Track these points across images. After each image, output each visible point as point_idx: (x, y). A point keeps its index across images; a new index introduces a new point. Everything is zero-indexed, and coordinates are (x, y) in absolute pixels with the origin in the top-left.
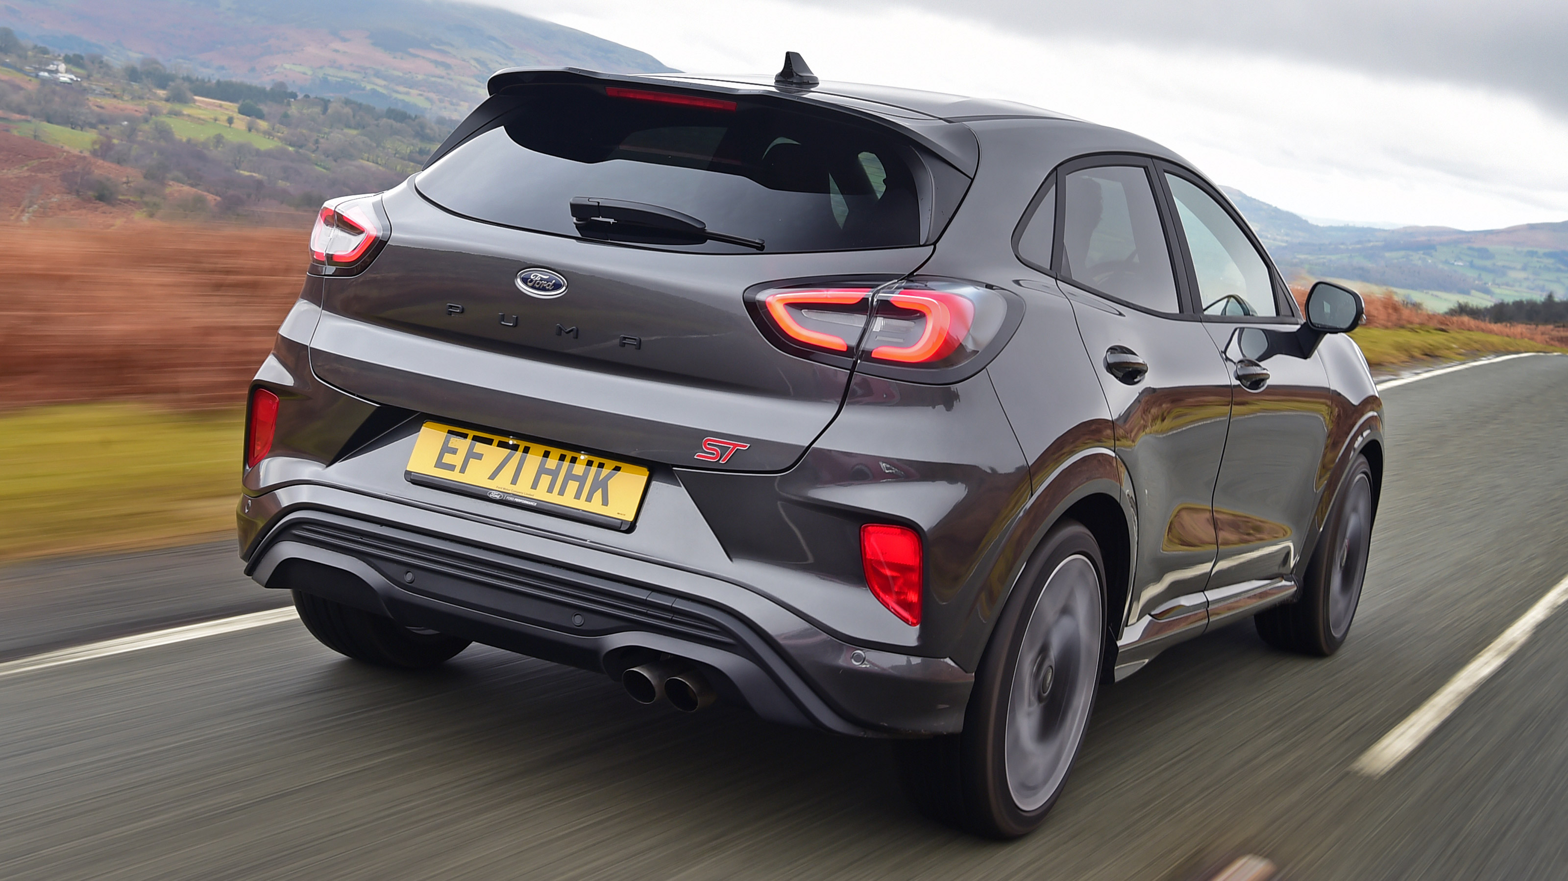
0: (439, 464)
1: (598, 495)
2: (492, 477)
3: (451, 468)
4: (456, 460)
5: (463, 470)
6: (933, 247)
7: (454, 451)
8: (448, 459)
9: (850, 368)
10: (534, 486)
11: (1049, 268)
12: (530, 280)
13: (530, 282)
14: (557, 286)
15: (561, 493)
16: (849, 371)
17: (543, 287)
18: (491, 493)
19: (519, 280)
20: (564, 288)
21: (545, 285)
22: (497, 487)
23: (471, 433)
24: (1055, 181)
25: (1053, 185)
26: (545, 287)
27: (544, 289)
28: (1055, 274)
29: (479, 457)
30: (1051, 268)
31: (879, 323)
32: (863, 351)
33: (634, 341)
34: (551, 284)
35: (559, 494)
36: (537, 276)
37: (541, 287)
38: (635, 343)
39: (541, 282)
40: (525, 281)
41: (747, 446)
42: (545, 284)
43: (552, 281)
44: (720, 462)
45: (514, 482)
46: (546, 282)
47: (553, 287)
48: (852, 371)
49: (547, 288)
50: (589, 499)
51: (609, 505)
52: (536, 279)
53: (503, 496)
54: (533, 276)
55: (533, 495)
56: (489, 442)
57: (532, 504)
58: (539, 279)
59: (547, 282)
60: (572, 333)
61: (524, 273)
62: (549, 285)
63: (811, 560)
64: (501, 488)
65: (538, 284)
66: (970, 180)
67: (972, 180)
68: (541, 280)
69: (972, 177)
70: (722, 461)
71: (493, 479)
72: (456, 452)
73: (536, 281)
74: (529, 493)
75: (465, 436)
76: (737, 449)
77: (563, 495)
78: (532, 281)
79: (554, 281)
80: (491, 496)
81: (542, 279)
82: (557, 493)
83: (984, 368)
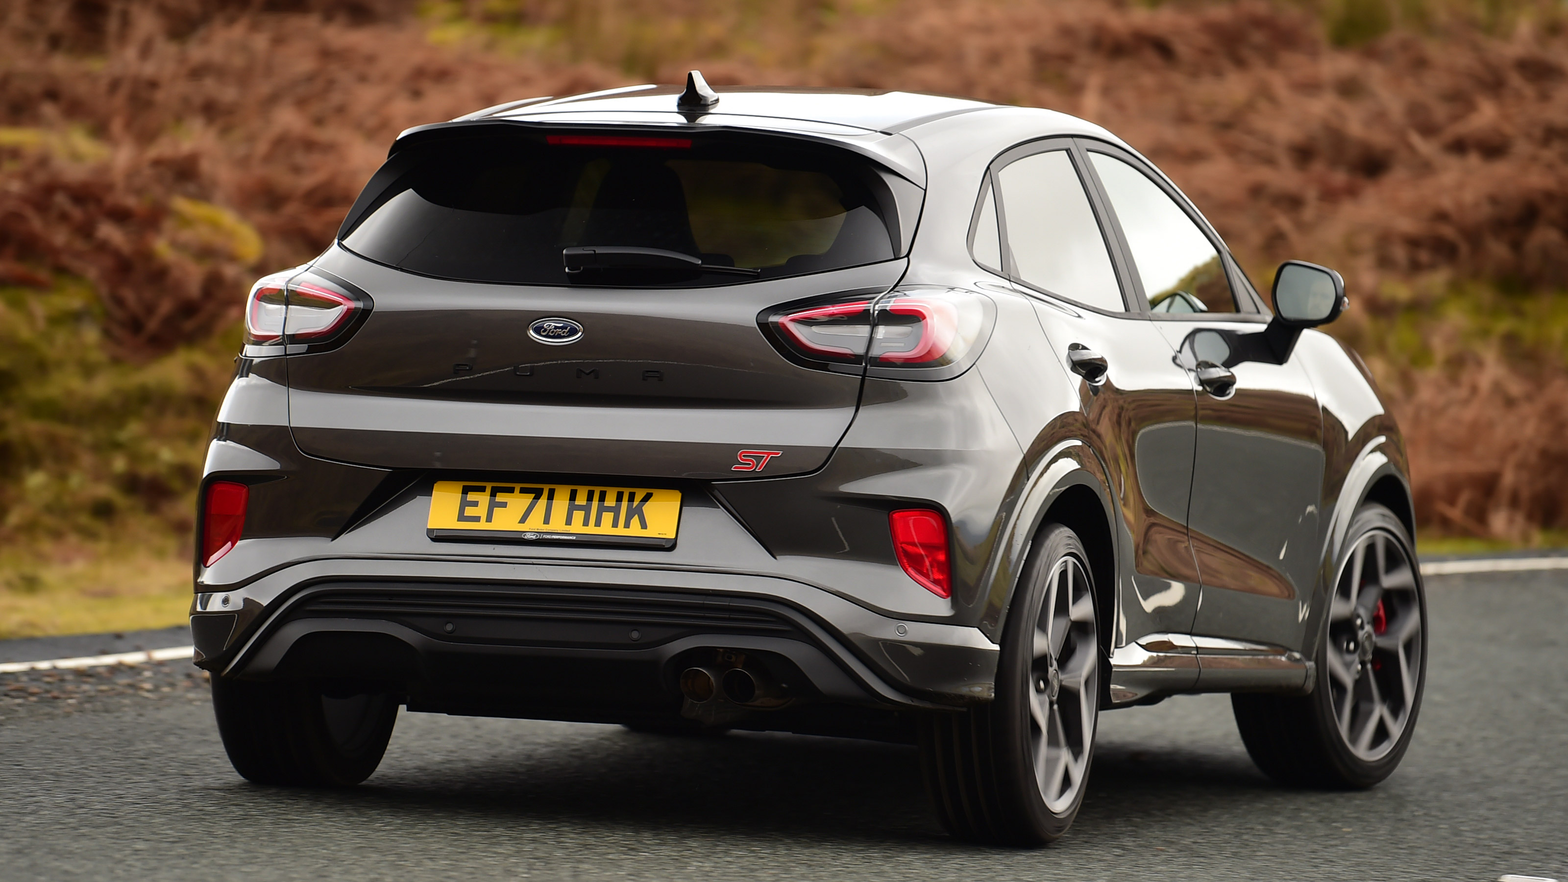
0: (462, 517)
1: (635, 521)
2: (523, 520)
3: (477, 519)
4: (481, 510)
5: (489, 519)
6: (906, 259)
7: (475, 504)
8: (469, 511)
9: (862, 374)
10: (569, 522)
11: (1000, 270)
12: (543, 329)
13: (544, 332)
14: (573, 332)
15: (598, 523)
16: (861, 377)
17: (558, 334)
18: (525, 535)
19: (531, 332)
20: (580, 334)
21: (560, 333)
22: (530, 529)
23: (489, 486)
24: (991, 181)
25: (989, 185)
26: (560, 334)
27: (559, 337)
28: (1008, 276)
29: (504, 505)
30: (1002, 270)
31: (882, 331)
32: (871, 357)
33: (656, 373)
34: (566, 331)
35: (595, 526)
36: (550, 325)
37: (556, 334)
38: (658, 375)
39: (555, 331)
40: (538, 331)
41: (779, 453)
42: (560, 331)
43: (567, 328)
44: (757, 470)
45: (547, 521)
46: (560, 330)
47: (569, 333)
48: (864, 376)
49: (563, 335)
50: (627, 525)
51: (648, 528)
52: (550, 328)
53: (539, 536)
54: (547, 326)
55: (569, 531)
56: (511, 490)
57: (571, 538)
58: (553, 327)
59: (562, 330)
60: (592, 374)
61: (537, 323)
62: (564, 333)
63: (848, 549)
64: (535, 529)
65: (552, 332)
66: (923, 191)
67: (925, 190)
68: (554, 329)
69: (924, 188)
70: (759, 469)
71: (524, 523)
72: (478, 504)
73: (550, 329)
74: (564, 529)
75: (482, 489)
76: (772, 457)
77: (600, 526)
78: (545, 330)
79: (569, 328)
80: (526, 537)
81: (556, 327)
82: (594, 525)
83: (974, 364)
